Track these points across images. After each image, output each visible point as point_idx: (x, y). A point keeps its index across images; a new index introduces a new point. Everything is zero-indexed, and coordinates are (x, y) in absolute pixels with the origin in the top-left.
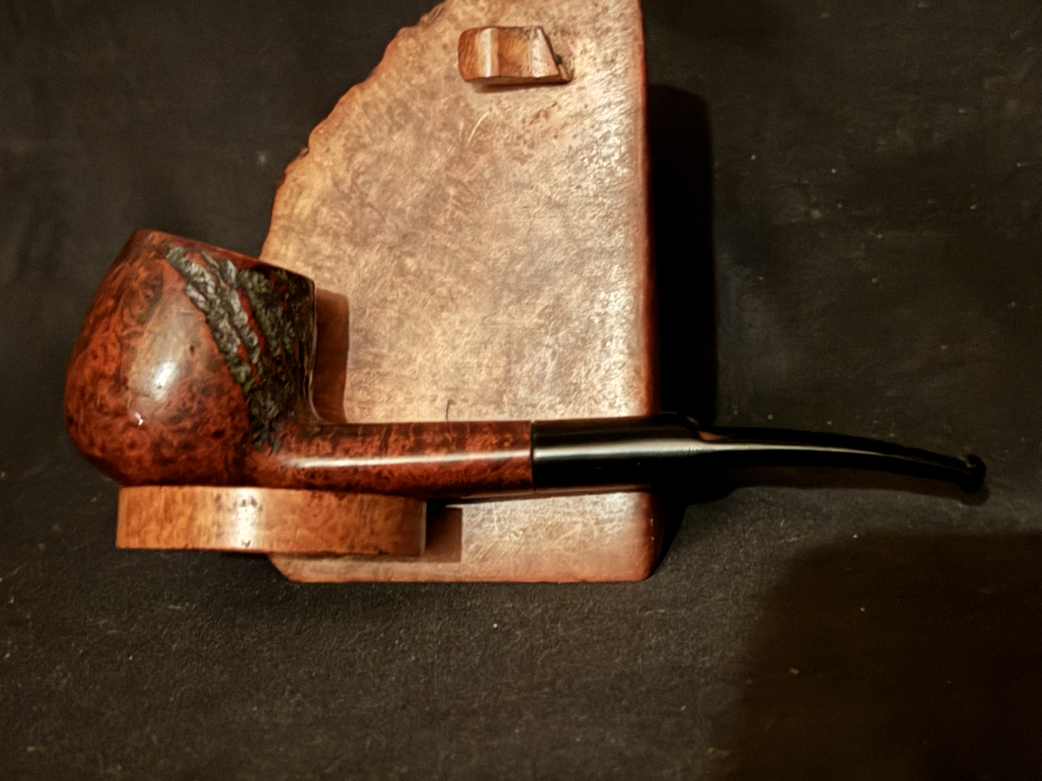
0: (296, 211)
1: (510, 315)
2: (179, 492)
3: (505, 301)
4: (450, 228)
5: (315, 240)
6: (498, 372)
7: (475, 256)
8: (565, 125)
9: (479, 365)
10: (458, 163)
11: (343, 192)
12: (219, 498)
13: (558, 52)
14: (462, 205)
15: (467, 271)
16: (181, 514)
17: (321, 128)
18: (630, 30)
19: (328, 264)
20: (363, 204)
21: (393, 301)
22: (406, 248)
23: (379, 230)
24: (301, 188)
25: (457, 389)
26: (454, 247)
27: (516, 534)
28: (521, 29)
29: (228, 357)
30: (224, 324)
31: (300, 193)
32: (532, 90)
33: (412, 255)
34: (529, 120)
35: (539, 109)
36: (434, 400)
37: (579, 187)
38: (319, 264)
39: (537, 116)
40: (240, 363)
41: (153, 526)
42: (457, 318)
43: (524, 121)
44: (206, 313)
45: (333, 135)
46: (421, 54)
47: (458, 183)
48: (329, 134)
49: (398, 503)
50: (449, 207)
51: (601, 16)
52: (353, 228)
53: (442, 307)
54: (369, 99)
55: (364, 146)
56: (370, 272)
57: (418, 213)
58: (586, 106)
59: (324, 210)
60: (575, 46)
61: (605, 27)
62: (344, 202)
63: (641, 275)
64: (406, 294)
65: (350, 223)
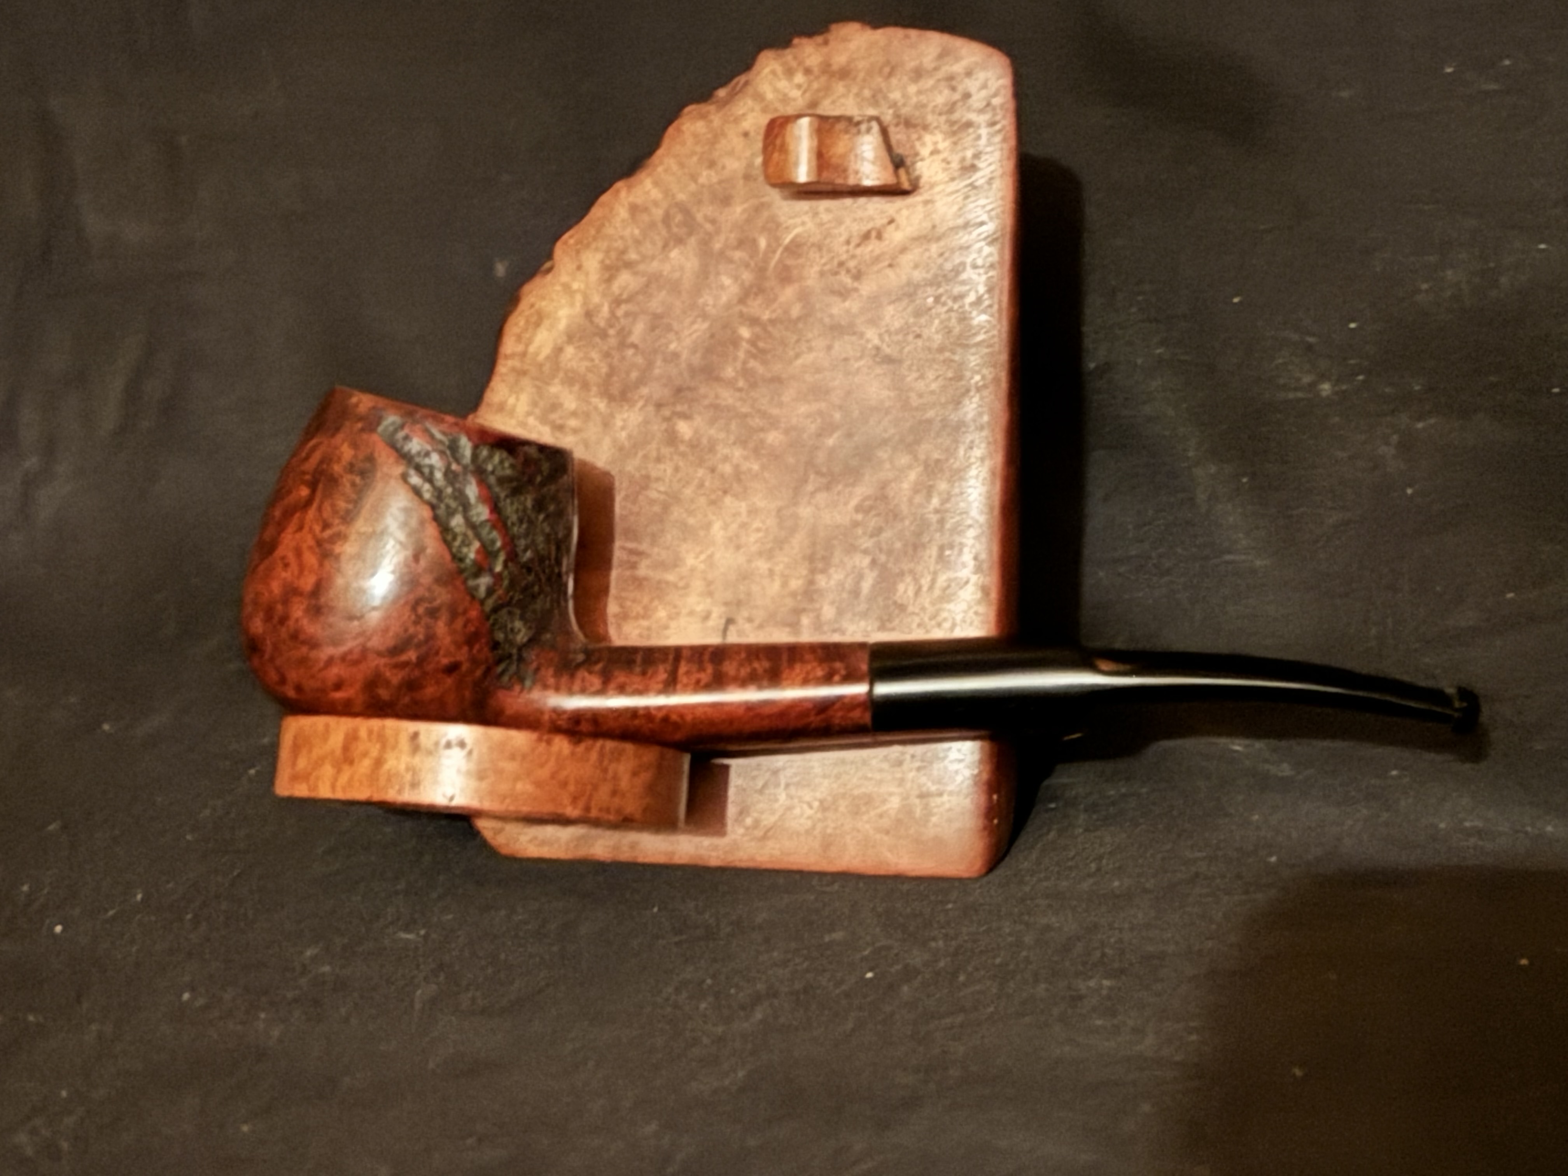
0: (532, 349)
1: (817, 507)
2: (366, 726)
3: (810, 487)
4: (741, 383)
5: (555, 388)
6: (796, 584)
7: (774, 423)
8: (903, 250)
9: (771, 572)
10: (756, 294)
11: (597, 327)
12: (415, 736)
13: (899, 150)
14: (759, 353)
15: (762, 441)
16: (365, 754)
17: (571, 237)
18: (998, 127)
19: (573, 423)
20: (623, 345)
21: (658, 479)
22: (679, 408)
23: (641, 381)
24: (539, 319)
25: (739, 603)
26: (744, 410)
27: (811, 807)
28: (849, 119)
29: (462, 566)
30: (457, 522)
31: (538, 325)
32: (862, 200)
33: (686, 417)
34: (855, 241)
35: (870, 226)
36: (707, 617)
37: (918, 336)
38: (559, 422)
39: (866, 236)
40: (477, 574)
41: (328, 770)
42: (743, 506)
43: (848, 242)
44: (433, 507)
45: (588, 246)
46: (714, 141)
47: (754, 321)
48: (583, 245)
49: (650, 754)
50: (741, 355)
51: (960, 104)
52: (609, 375)
53: (725, 492)
54: (639, 201)
55: (629, 265)
56: (630, 437)
57: (697, 360)
58: (934, 227)
59: (570, 350)
60: (924, 144)
61: (964, 120)
62: (597, 340)
63: (999, 459)
64: (677, 469)
65: (604, 370)
